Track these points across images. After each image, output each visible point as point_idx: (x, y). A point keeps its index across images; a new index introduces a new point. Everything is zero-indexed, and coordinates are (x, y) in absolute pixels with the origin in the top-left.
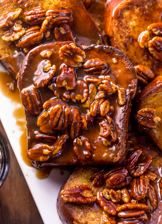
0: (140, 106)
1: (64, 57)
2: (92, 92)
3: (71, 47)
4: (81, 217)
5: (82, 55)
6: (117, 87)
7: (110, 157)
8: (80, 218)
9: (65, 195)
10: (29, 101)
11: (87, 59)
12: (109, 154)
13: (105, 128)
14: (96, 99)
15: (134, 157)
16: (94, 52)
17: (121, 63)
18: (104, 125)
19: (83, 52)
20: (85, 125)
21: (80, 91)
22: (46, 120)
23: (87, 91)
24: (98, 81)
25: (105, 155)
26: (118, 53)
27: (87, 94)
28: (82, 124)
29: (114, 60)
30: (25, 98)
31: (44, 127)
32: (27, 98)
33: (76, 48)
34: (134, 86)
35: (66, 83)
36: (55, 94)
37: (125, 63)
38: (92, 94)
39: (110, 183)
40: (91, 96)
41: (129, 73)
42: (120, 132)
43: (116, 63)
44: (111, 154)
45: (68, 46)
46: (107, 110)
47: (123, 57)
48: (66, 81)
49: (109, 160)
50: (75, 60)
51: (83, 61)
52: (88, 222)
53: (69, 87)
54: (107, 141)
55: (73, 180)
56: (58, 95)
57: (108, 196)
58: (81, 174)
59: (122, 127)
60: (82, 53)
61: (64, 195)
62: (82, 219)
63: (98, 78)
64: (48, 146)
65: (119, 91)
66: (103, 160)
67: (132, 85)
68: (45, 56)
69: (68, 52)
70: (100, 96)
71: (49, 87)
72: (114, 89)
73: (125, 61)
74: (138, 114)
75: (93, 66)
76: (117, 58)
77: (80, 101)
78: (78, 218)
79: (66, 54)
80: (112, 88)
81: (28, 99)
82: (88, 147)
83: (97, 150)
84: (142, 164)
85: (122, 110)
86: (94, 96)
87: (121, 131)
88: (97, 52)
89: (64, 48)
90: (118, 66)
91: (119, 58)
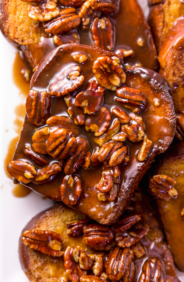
0: (160, 168)
1: (99, 70)
2: (112, 129)
3: (112, 62)
4: (37, 268)
5: (121, 78)
6: (145, 136)
7: (98, 216)
8: (35, 270)
9: (27, 239)
10: (34, 107)
11: (125, 85)
12: (99, 211)
13: (106, 181)
14: (113, 140)
15: (128, 223)
16: (138, 80)
17: (164, 109)
18: (106, 177)
19: (124, 74)
20: (87, 164)
21: (99, 121)
22: (44, 138)
23: (107, 125)
24: (126, 119)
25: (94, 210)
26: (165, 96)
27: (105, 129)
28: (84, 161)
29: (156, 101)
30: (30, 101)
31: (39, 144)
32: (33, 102)
33: (117, 65)
34: (166, 145)
35: (87, 105)
36: (68, 111)
37: (168, 111)
38: (112, 131)
39: (86, 242)
40: (110, 134)
41: (167, 126)
42: (123, 192)
43: (157, 105)
44: (101, 213)
45: (108, 59)
46: (120, 160)
47: (168, 103)
48: (87, 102)
49: (95, 218)
50: (110, 79)
51: (119, 85)
52: (42, 278)
53: (88, 110)
54: (103, 196)
55: (47, 218)
56: (71, 114)
57: (77, 257)
58: (60, 214)
59: (128, 188)
60: (122, 76)
61: (26, 237)
62: (37, 271)
63: (127, 115)
64: (33, 169)
65: (145, 143)
66: (89, 214)
67: (163, 142)
68: (76, 59)
69: (106, 66)
70: (119, 138)
71: (65, 99)
72: (139, 137)
73: (169, 109)
74: (153, 180)
75: (127, 98)
76: (161, 101)
77: (94, 132)
78: (32, 269)
79: (101, 68)
80: (138, 135)
81: (33, 104)
82: (77, 193)
83: (87, 199)
84: (133, 235)
85: (138, 167)
86: (113, 134)
87: (125, 192)
88: (141, 81)
89: (103, 60)
90: (158, 110)
91: (164, 102)
